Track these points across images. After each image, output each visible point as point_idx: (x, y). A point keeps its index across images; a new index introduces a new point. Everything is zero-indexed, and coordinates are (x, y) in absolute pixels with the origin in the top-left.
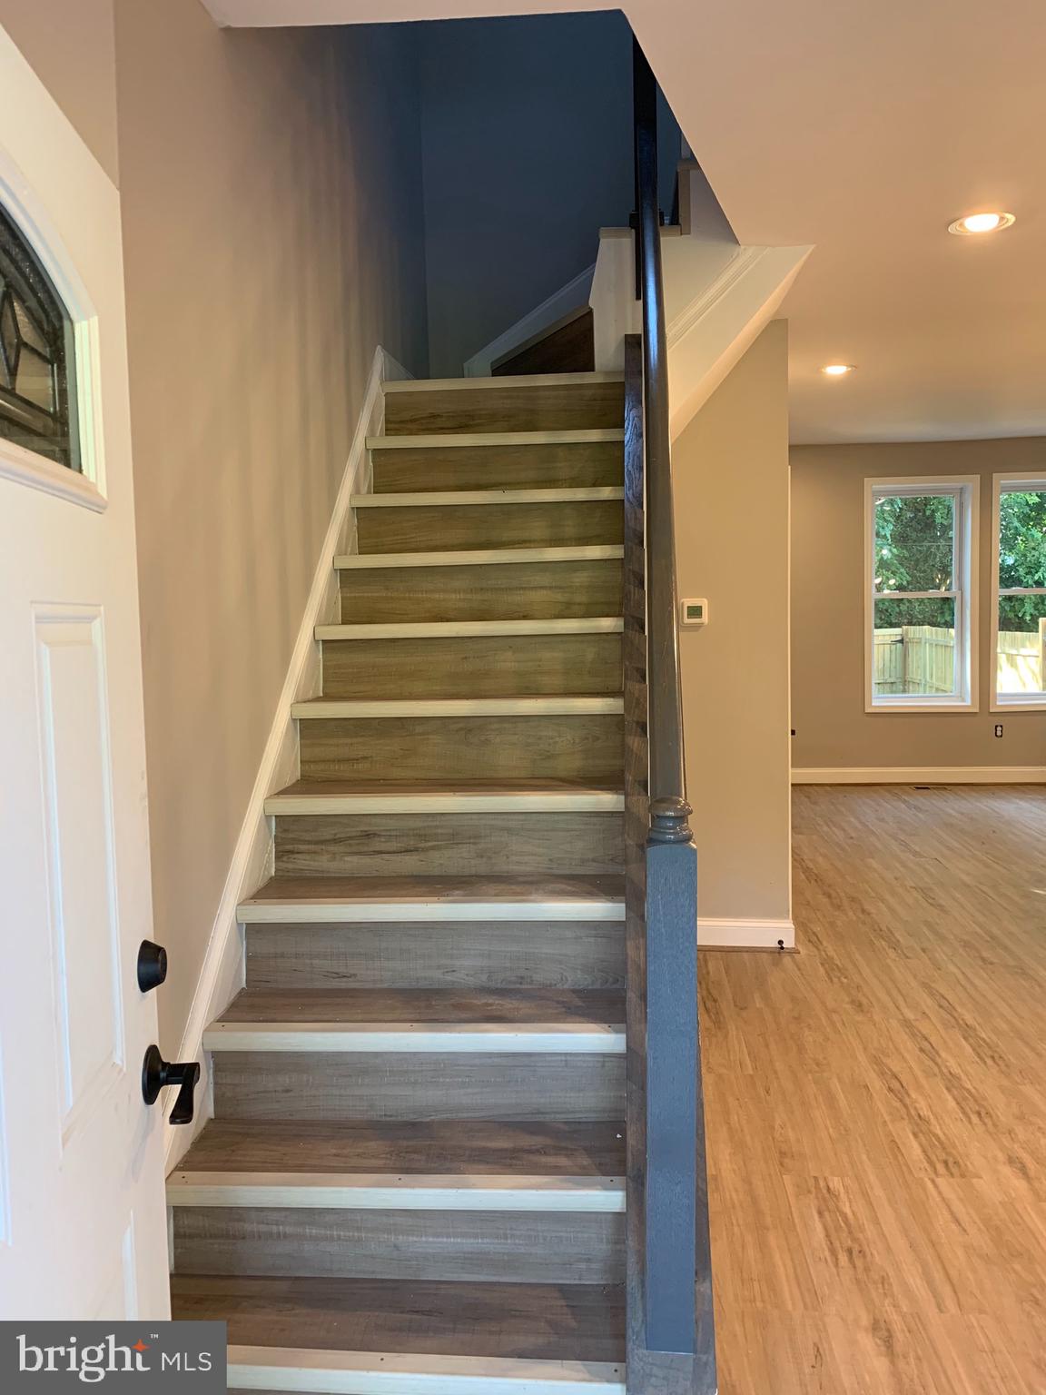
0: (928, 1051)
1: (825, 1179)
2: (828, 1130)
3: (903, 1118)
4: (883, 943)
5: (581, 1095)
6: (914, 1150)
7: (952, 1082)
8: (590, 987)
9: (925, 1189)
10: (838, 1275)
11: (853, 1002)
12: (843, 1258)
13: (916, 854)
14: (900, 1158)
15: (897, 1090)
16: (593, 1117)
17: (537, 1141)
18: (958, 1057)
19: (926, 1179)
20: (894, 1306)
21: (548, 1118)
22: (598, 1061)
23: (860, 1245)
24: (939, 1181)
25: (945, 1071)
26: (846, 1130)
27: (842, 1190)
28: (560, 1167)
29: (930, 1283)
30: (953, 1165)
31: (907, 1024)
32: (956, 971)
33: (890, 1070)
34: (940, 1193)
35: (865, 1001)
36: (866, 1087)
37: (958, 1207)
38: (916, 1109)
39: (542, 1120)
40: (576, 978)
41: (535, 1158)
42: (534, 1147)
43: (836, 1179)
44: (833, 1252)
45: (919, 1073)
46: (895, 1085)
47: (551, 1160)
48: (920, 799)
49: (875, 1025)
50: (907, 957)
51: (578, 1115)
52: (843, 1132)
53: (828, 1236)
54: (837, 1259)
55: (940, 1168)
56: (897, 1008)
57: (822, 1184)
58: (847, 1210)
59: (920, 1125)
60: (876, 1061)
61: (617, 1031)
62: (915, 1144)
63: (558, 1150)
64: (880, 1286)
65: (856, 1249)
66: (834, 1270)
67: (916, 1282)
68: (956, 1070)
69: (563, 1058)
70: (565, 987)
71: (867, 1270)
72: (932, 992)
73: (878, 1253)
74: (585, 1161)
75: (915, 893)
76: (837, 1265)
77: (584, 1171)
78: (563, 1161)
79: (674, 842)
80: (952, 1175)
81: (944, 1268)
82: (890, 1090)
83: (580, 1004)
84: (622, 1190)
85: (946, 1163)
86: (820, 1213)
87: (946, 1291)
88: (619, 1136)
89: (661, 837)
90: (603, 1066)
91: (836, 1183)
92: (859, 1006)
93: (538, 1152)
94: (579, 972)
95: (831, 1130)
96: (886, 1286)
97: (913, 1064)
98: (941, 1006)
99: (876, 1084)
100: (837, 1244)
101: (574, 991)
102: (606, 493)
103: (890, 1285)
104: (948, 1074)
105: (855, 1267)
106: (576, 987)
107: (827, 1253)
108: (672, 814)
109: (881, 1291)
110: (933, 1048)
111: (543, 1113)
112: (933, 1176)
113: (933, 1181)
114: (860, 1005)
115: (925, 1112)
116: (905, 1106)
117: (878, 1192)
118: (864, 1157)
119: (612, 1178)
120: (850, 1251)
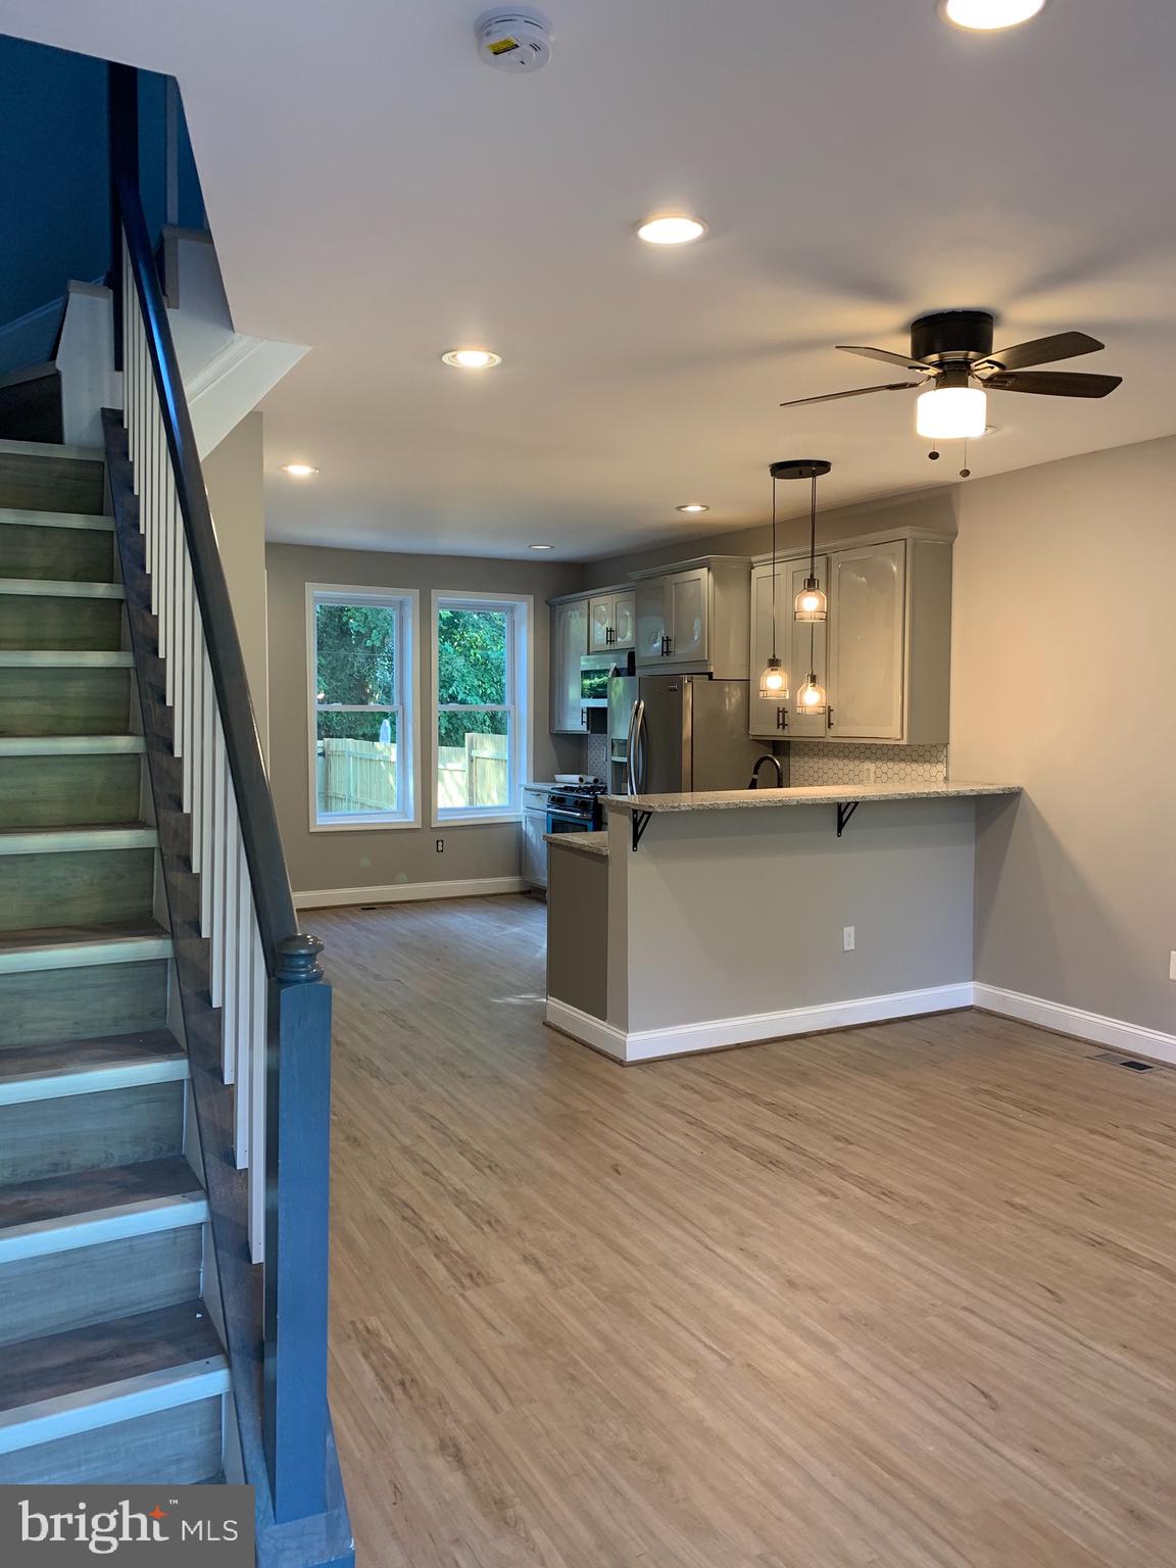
0: (432, 1174)
1: (362, 1321)
2: (353, 1271)
3: (422, 1244)
4: (365, 1073)
5: (148, 1281)
6: (439, 1271)
7: (459, 1198)
8: (141, 1161)
9: (457, 1306)
10: (397, 1409)
11: (347, 1139)
12: (398, 1392)
13: (376, 977)
14: (428, 1281)
15: (411, 1216)
16: (161, 1304)
17: (105, 1345)
18: (459, 1173)
19: (457, 1296)
20: (455, 1422)
21: (107, 1318)
22: (168, 1239)
23: (411, 1375)
24: (468, 1294)
25: (450, 1188)
26: (370, 1268)
27: (380, 1326)
28: (142, 1366)
29: (480, 1388)
30: (474, 1275)
31: (405, 1150)
32: (440, 1090)
33: (400, 1199)
34: (471, 1305)
35: (359, 1135)
36: (381, 1221)
37: (489, 1313)
38: (431, 1231)
39: (100, 1321)
40: (125, 1152)
41: (106, 1364)
42: (101, 1353)
43: (372, 1318)
44: (387, 1389)
45: (429, 1198)
46: (409, 1213)
47: (128, 1361)
48: (371, 921)
49: (375, 1157)
50: (391, 1084)
51: (144, 1306)
52: (368, 1270)
53: (377, 1375)
54: (392, 1395)
55: (467, 1282)
56: (392, 1136)
57: (360, 1326)
58: (390, 1345)
59: (439, 1246)
60: (385, 1193)
61: (194, 1200)
62: (438, 1265)
63: (133, 1349)
64: (438, 1407)
65: (407, 1379)
66: (391, 1405)
67: (469, 1393)
68: (460, 1186)
69: (128, 1244)
70: (111, 1165)
71: (422, 1396)
72: (422, 1115)
73: (430, 1377)
74: (169, 1351)
75: (384, 1017)
76: (393, 1400)
77: (172, 1362)
78: (142, 1358)
79: (307, 981)
80: (478, 1285)
81: (489, 1371)
82: (404, 1218)
83: (138, 1180)
84: (224, 1368)
85: (470, 1276)
86: (365, 1356)
87: (496, 1391)
88: (198, 1316)
89: (292, 977)
90: (174, 1243)
91: (373, 1322)
92: (354, 1141)
93: (107, 1357)
94: (128, 1146)
95: (356, 1271)
96: (444, 1406)
97: (419, 1188)
98: (433, 1127)
99: (389, 1216)
100: (389, 1381)
101: (122, 1168)
102: (101, 590)
103: (447, 1403)
104: (454, 1191)
105: (411, 1397)
106: (124, 1164)
107: (381, 1392)
108: (303, 952)
109: (440, 1411)
110: (435, 1169)
111: (101, 1313)
112: (461, 1291)
113: (462, 1295)
114: (356, 1140)
115: (442, 1233)
116: (422, 1231)
117: (416, 1321)
118: (395, 1290)
119: (207, 1360)
120: (402, 1384)
